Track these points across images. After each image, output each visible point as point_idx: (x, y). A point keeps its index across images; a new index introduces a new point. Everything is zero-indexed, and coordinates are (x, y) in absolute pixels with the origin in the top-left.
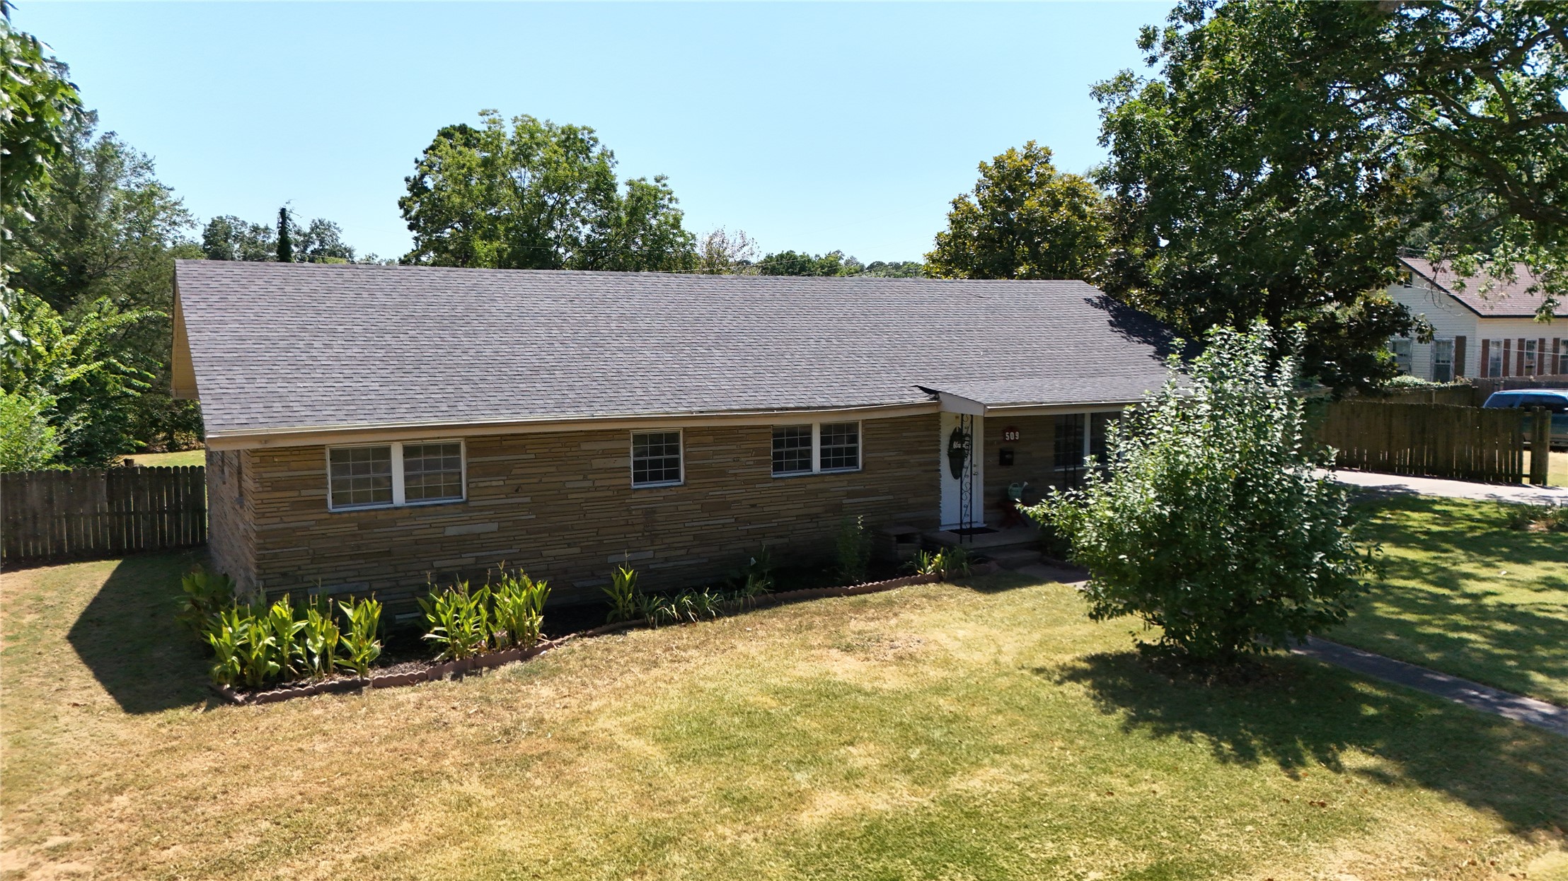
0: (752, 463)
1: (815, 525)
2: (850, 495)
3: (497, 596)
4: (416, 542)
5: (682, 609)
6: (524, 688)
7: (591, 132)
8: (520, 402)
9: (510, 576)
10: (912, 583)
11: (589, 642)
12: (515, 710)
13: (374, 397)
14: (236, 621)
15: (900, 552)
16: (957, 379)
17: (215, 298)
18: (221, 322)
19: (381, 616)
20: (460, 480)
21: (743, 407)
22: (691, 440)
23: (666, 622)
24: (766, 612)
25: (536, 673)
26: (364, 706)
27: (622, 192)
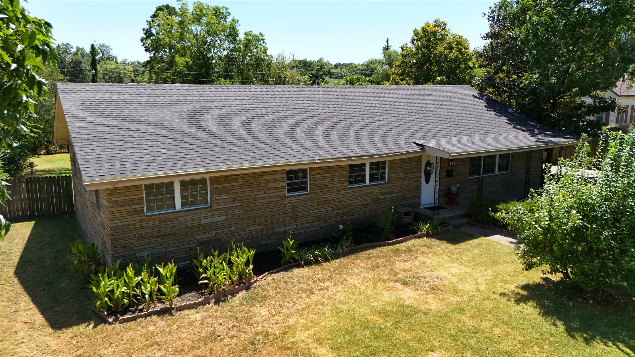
0: (340, 181)
1: (367, 209)
2: (382, 194)
3: (231, 257)
4: (187, 228)
5: (316, 257)
6: (252, 309)
7: (227, 9)
8: (235, 158)
9: (237, 247)
10: (416, 238)
11: (275, 276)
12: (252, 325)
13: (165, 158)
14: (106, 280)
15: (405, 220)
16: (429, 138)
17: (79, 104)
18: (84, 117)
19: (177, 271)
20: (207, 196)
21: (338, 156)
22: (313, 172)
23: (309, 263)
24: (353, 256)
25: (255, 299)
26: (174, 324)
27: (241, 36)
